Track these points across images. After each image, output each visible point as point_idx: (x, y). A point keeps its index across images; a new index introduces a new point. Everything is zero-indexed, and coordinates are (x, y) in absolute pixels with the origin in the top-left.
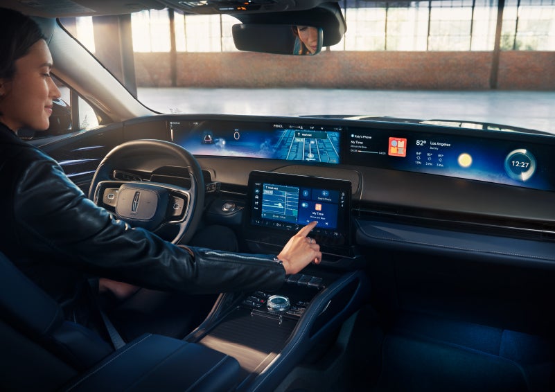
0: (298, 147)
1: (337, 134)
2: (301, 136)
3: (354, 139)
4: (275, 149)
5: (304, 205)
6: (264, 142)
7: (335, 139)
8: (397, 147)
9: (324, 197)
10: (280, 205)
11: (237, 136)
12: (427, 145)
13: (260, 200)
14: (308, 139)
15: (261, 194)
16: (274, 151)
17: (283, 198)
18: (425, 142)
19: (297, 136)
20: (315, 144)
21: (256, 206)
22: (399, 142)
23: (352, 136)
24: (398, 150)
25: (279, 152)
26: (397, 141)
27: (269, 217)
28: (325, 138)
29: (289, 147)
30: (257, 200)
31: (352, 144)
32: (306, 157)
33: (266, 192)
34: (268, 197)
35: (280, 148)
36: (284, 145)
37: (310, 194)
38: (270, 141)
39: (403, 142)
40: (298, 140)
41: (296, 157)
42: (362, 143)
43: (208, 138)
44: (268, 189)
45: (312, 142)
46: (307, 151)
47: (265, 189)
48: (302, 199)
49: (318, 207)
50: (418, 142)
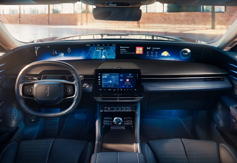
0: (97, 53)
1: (115, 47)
2: (99, 49)
3: (122, 48)
4: (87, 55)
5: (121, 80)
6: (82, 52)
7: (114, 49)
8: (139, 50)
9: (130, 76)
10: (111, 81)
11: (69, 51)
12: (151, 49)
13: (101, 81)
14: (102, 50)
15: (101, 78)
16: (87, 56)
17: (112, 79)
18: (150, 48)
19: (97, 49)
20: (105, 51)
21: (99, 83)
22: (140, 48)
23: (121, 47)
24: (140, 52)
25: (89, 56)
26: (139, 48)
27: (106, 87)
28: (110, 49)
29: (93, 54)
30: (99, 81)
31: (121, 50)
32: (101, 57)
33: (103, 77)
34: (105, 79)
35: (89, 55)
36: (91, 53)
37: (124, 76)
38: (85, 52)
39: (142, 48)
40: (97, 50)
41: (97, 57)
42: (125, 50)
43: (55, 53)
44: (104, 75)
45: (104, 51)
46: (102, 55)
47: (103, 75)
48: (120, 78)
49: (128, 80)
50: (148, 48)
